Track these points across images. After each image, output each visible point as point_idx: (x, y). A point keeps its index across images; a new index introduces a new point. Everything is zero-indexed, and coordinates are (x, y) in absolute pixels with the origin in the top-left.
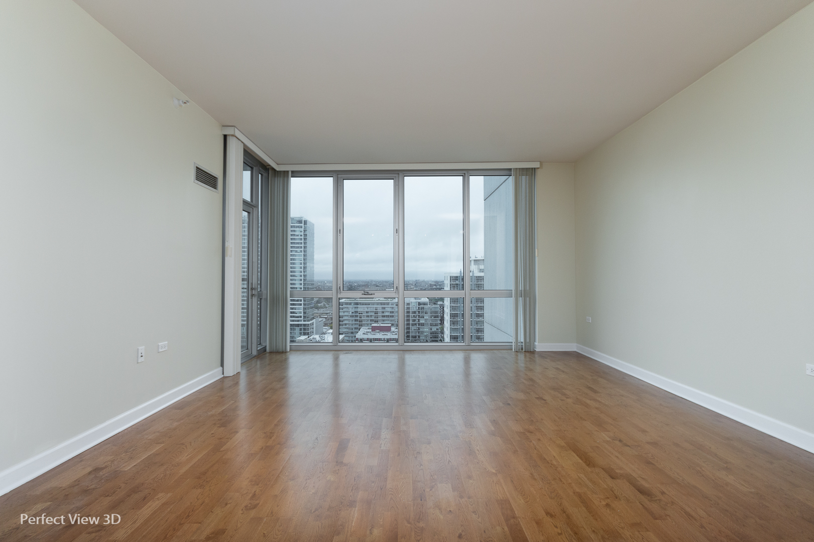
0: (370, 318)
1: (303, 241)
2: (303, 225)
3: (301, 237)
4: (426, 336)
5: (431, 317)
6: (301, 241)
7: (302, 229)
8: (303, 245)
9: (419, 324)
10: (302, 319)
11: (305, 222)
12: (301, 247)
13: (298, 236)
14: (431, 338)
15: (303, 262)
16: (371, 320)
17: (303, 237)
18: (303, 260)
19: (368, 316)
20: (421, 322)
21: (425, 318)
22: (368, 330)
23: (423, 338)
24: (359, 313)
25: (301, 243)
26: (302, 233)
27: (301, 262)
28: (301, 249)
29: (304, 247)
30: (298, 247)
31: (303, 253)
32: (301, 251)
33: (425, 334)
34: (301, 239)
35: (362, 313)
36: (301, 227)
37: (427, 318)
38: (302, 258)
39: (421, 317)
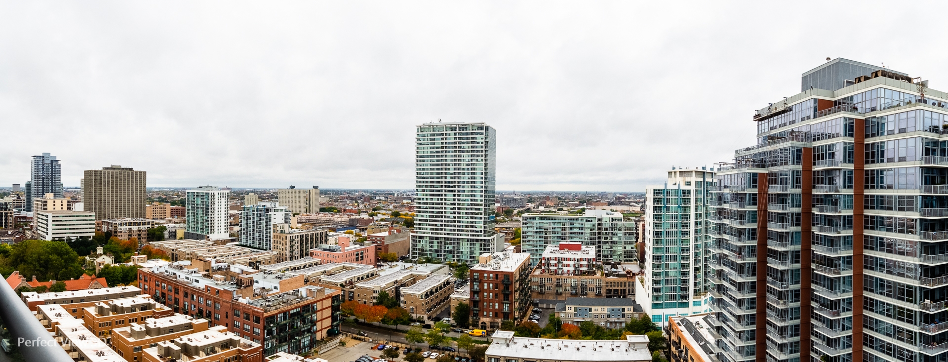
0: (556, 235)
1: (484, 149)
2: (484, 131)
3: (482, 145)
4: (619, 255)
5: (625, 235)
6: (482, 149)
7: (483, 136)
8: (484, 153)
9: (612, 242)
10: (482, 234)
11: (487, 129)
12: (482, 156)
13: (479, 143)
14: (625, 257)
15: (483, 171)
16: (558, 237)
17: (484, 145)
18: (484, 169)
19: (554, 233)
20: (614, 239)
21: (619, 235)
22: (556, 249)
23: (616, 257)
24: (545, 229)
25: (482, 151)
26: (483, 141)
27: (482, 171)
28: (482, 158)
29: (485, 155)
30: (478, 156)
31: (484, 162)
32: (482, 160)
33: (619, 253)
34: (482, 147)
35: (547, 229)
36: (483, 134)
37: (621, 235)
38: (483, 167)
39: (614, 235)
